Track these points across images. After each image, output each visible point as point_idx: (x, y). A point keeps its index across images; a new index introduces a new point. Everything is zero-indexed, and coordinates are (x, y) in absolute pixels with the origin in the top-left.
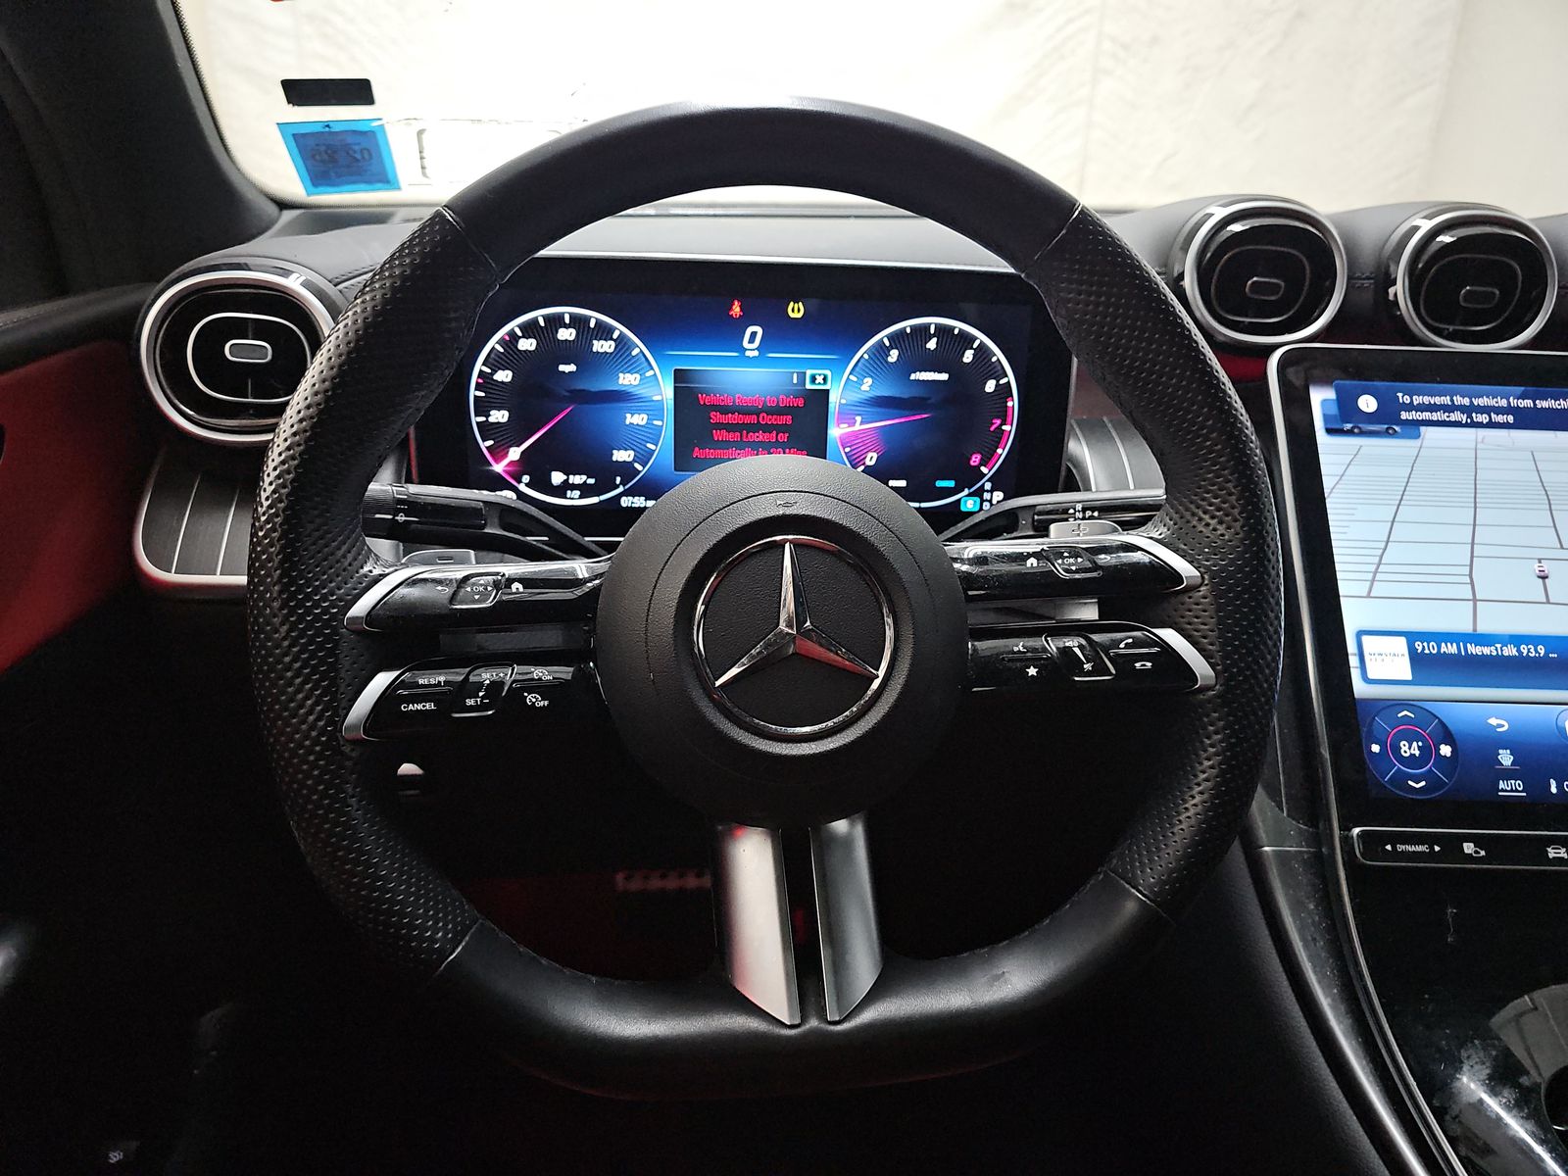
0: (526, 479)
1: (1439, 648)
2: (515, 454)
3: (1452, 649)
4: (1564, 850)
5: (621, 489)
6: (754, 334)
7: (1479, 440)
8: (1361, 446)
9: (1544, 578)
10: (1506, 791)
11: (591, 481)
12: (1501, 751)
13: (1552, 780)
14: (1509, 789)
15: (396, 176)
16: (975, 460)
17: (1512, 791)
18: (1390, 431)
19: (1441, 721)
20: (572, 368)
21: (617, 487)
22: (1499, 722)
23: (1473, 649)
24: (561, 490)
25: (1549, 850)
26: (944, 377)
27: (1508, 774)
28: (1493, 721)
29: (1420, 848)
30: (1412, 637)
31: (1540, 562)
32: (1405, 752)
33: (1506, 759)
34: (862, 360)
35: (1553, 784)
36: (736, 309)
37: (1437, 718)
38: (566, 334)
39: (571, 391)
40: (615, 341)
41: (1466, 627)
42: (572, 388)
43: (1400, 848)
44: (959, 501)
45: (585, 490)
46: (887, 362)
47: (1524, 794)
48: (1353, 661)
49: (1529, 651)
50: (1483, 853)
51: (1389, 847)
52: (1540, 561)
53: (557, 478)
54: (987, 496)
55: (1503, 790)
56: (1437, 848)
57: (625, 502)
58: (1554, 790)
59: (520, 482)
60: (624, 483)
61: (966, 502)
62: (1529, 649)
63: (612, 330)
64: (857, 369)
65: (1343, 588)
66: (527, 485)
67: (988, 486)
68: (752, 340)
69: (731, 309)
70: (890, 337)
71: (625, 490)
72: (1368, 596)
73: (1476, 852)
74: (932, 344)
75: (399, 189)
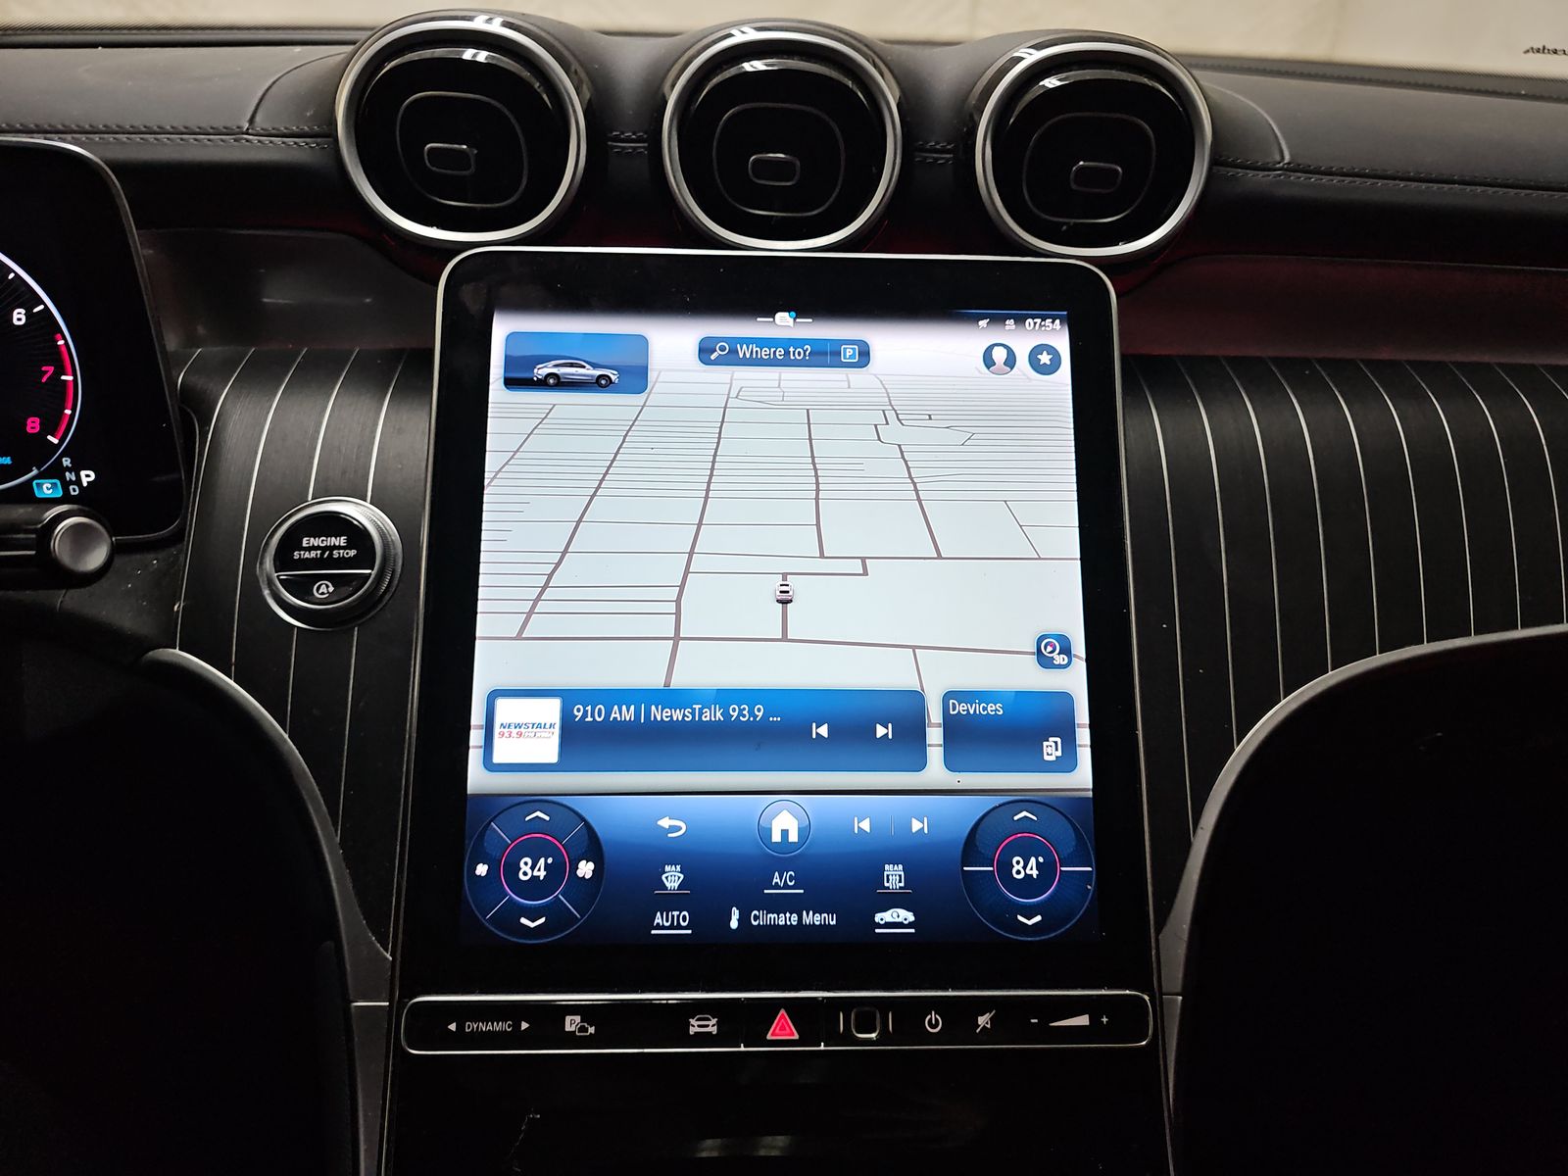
1: (608, 714)
3: (627, 714)
4: (714, 1021)
7: (733, 394)
8: (554, 405)
9: (785, 602)
10: (663, 928)
12: (667, 868)
13: (734, 908)
14: (666, 924)
16: (33, 425)
17: (671, 927)
18: (603, 382)
19: (588, 826)
22: (672, 822)
23: (658, 714)
25: (692, 1021)
27: (671, 902)
28: (665, 823)
29: (499, 1026)
30: (569, 698)
31: (785, 579)
32: (525, 874)
33: (673, 879)
35: (735, 914)
37: (583, 819)
41: (655, 680)
43: (471, 1026)
44: (28, 485)
47: (689, 932)
48: (476, 737)
49: (741, 714)
50: (592, 1030)
51: (453, 1027)
52: (785, 576)
54: (70, 476)
55: (658, 927)
56: (524, 1025)
58: (734, 924)
61: (40, 486)
62: (741, 711)
65: (483, 626)
67: (66, 463)
72: (519, 637)
73: (583, 1029)
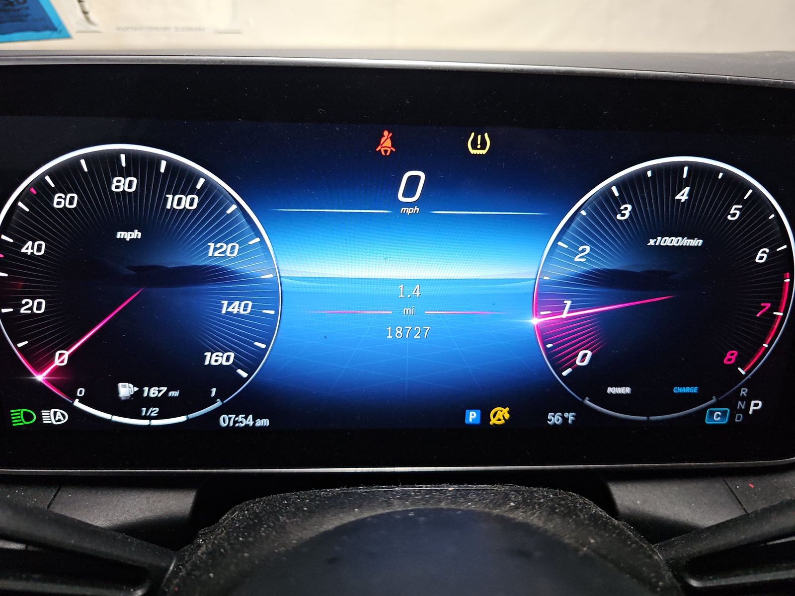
0: (81, 392)
2: (61, 358)
5: (219, 403)
6: (414, 180)
11: (174, 394)
15: (61, 23)
16: (731, 357)
20: (136, 234)
21: (213, 401)
24: (132, 407)
26: (697, 242)
34: (578, 219)
36: (386, 144)
38: (121, 184)
39: (140, 269)
40: (199, 193)
42: (136, 265)
44: (703, 412)
45: (167, 407)
46: (614, 221)
53: (126, 390)
54: (741, 405)
57: (225, 421)
59: (74, 397)
60: (220, 395)
61: (712, 413)
63: (194, 176)
64: (569, 231)
66: (82, 400)
67: (744, 392)
68: (410, 190)
69: (378, 143)
70: (621, 184)
71: (223, 405)
74: (683, 196)
75: (68, 36)
